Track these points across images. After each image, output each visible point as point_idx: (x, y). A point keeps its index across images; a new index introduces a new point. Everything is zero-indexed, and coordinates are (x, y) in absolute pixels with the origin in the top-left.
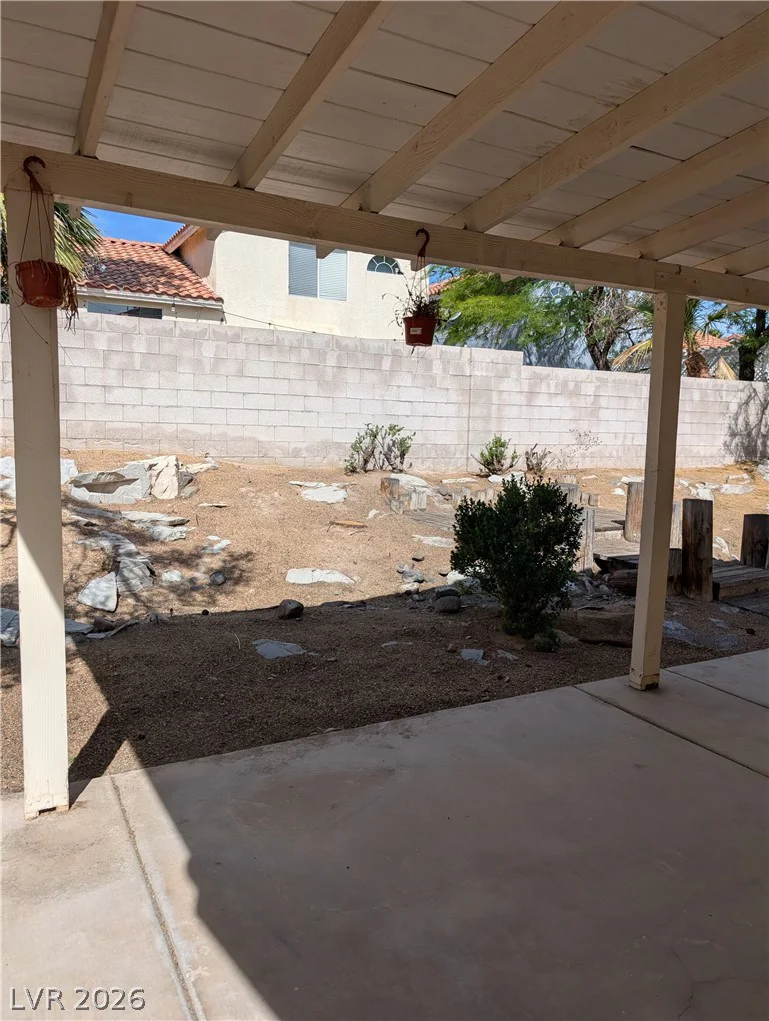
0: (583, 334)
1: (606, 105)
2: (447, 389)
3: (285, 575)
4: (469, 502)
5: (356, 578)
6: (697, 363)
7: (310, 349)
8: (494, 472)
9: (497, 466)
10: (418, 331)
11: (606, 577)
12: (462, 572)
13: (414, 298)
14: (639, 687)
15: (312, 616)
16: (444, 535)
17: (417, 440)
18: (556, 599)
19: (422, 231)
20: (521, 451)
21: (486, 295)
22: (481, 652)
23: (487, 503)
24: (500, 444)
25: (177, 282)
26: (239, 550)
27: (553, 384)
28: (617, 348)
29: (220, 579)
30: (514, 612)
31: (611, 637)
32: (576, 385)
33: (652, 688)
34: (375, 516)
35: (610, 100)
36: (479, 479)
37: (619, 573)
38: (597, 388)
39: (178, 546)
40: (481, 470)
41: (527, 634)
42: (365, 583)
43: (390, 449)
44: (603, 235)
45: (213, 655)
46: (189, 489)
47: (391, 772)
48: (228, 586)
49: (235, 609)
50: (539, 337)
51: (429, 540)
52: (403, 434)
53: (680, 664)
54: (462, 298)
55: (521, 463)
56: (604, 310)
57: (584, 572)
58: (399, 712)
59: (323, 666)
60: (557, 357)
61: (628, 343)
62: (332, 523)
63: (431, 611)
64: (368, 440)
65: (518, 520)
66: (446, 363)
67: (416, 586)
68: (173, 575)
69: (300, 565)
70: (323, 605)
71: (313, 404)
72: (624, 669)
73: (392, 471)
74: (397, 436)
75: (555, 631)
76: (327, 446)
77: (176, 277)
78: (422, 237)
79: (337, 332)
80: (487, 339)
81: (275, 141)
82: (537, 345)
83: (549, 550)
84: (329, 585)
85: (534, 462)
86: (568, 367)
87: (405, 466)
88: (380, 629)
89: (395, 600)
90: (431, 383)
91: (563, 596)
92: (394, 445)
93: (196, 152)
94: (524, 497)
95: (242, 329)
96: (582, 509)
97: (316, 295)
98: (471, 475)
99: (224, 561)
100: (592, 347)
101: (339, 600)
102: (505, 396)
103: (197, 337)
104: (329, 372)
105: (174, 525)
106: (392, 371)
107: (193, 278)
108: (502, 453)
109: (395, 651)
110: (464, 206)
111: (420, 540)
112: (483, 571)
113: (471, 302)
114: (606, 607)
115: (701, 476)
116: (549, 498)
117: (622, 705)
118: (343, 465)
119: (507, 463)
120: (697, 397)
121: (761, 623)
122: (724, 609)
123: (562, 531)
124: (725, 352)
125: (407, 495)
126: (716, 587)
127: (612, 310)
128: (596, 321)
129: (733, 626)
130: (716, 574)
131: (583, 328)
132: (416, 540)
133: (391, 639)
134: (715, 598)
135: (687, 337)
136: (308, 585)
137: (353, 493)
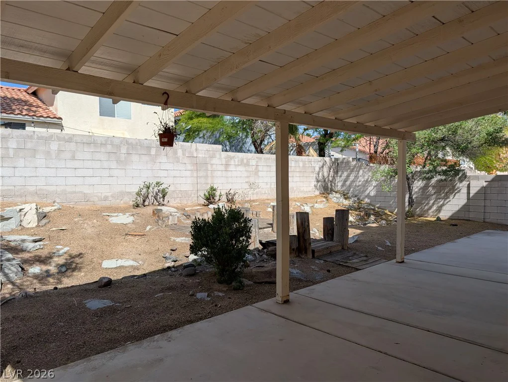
0: (250, 136)
1: (246, 43)
2: (185, 164)
3: (101, 264)
4: (198, 220)
5: (140, 262)
6: (300, 149)
7: (112, 144)
8: (211, 203)
9: (212, 200)
10: (166, 140)
11: (265, 250)
12: (196, 254)
13: (163, 124)
14: (280, 302)
15: (117, 284)
16: (186, 236)
17: (171, 189)
19: (165, 93)
20: (223, 193)
21: (203, 117)
22: (206, 294)
23: (207, 219)
24: (213, 189)
25: (34, 109)
26: (75, 252)
27: (236, 160)
28: (266, 143)
29: (64, 269)
30: (222, 272)
31: (268, 280)
32: (247, 161)
33: (286, 302)
34: (150, 229)
35: (247, 41)
36: (204, 207)
37: (271, 248)
38: (257, 162)
39: (38, 253)
40: (205, 203)
41: (228, 282)
42: (146, 264)
43: (157, 194)
44: (252, 96)
45: (61, 311)
46: (44, 221)
47: (161, 360)
48: (68, 273)
49: (73, 284)
50: (229, 138)
51: (178, 240)
52: (163, 186)
53: (299, 289)
54: (191, 118)
55: (224, 198)
56: (259, 125)
57: (255, 249)
58: (165, 329)
59: (123, 310)
60: (239, 147)
61: (270, 140)
62: (126, 234)
63: (181, 276)
64: (145, 190)
65: (222, 227)
66: (184, 151)
67: (173, 264)
68: (36, 269)
69: (109, 258)
70: (123, 278)
71: (115, 173)
72: (274, 295)
73: (159, 205)
74: (160, 187)
75: (242, 279)
76: (122, 194)
77: (34, 106)
78: (166, 96)
80: (205, 138)
81: (88, 50)
82: (229, 141)
83: (238, 241)
84: (126, 267)
85: (230, 197)
86: (245, 152)
87: (165, 202)
88: (154, 288)
89: (162, 272)
90: (177, 160)
91: (245, 261)
92: (159, 192)
93: (45, 52)
94: (224, 215)
95: (73, 135)
97: (114, 117)
98: (200, 205)
99: (66, 259)
100: (254, 142)
101: (132, 274)
102: (214, 166)
103: (48, 140)
104: (123, 156)
105: (35, 241)
106: (157, 155)
107: (44, 107)
108: (214, 194)
109: (162, 298)
110: (186, 82)
111: (174, 240)
112: (206, 253)
113: (195, 120)
114: (266, 265)
115: (305, 201)
116: (236, 215)
117: (273, 311)
118: (132, 203)
119: (217, 198)
120: (301, 164)
121: (333, 267)
122: (317, 261)
123: (243, 231)
124: (312, 144)
125: (166, 217)
126: (313, 252)
127: (262, 125)
128: (255, 130)
129: (322, 269)
130: (313, 245)
131: (249, 133)
132: (172, 240)
133: (160, 293)
134: (313, 257)
135: (295, 138)
136: (114, 268)
137: (137, 218)
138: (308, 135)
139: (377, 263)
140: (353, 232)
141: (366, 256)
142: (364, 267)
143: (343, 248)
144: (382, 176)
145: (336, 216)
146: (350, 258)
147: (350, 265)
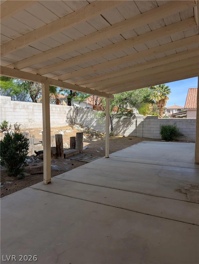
0: (29, 93)
1: (21, 34)
6: (58, 101)
9: (5, 129)
11: (38, 156)
14: (46, 184)
18: (23, 164)
20: (12, 124)
22: (1, 183)
24: (6, 122)
27: (20, 106)
28: (38, 97)
30: (11, 170)
31: (39, 172)
32: (27, 106)
33: (49, 183)
37: (41, 155)
38: (33, 107)
40: (1, 131)
41: (15, 175)
44: (26, 67)
50: (16, 93)
53: (56, 176)
55: (13, 128)
56: (34, 87)
57: (32, 156)
60: (22, 98)
61: (41, 96)
65: (10, 144)
72: (42, 180)
75: (23, 173)
82: (16, 95)
83: (21, 151)
85: (17, 127)
86: (26, 101)
91: (25, 163)
94: (11, 137)
96: (29, 139)
100: (32, 96)
102: (6, 109)
108: (7, 125)
114: (38, 164)
115: (61, 129)
116: (19, 137)
117: (42, 189)
119: (8, 128)
120: (58, 109)
121: (75, 162)
122: (67, 160)
123: (24, 146)
124: (64, 99)
126: (65, 155)
127: (36, 87)
128: (32, 90)
129: (69, 164)
130: (65, 152)
131: (29, 91)
134: (65, 158)
135: (55, 95)
138: (62, 94)
139: (96, 159)
140: (85, 144)
141: (91, 156)
142: (90, 161)
143: (80, 152)
144: (99, 116)
145: (77, 136)
146: (84, 157)
147: (83, 161)
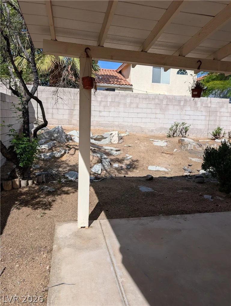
2: (202, 111)
3: (147, 167)
4: (209, 148)
5: (169, 170)
7: (158, 99)
8: (217, 138)
9: (218, 136)
10: (196, 93)
12: (205, 170)
13: (195, 83)
15: (156, 180)
16: (199, 158)
17: (191, 127)
19: (199, 61)
20: (227, 132)
21: (217, 80)
22: (211, 197)
23: (215, 148)
24: (219, 129)
25: (119, 80)
26: (135, 159)
29: (129, 167)
30: (223, 185)
34: (176, 151)
36: (212, 140)
39: (118, 157)
40: (212, 138)
41: (226, 192)
42: (172, 172)
43: (182, 130)
45: (127, 189)
46: (121, 141)
47: (180, 230)
48: (131, 169)
49: (133, 176)
51: (194, 160)
52: (186, 125)
54: (208, 82)
55: (227, 136)
58: (183, 212)
59: (159, 196)
62: (162, 153)
63: (194, 182)
64: (175, 127)
65: (226, 155)
66: (202, 103)
67: (189, 174)
68: (116, 165)
69: (152, 165)
70: (159, 177)
71: (159, 116)
73: (182, 137)
74: (184, 126)
76: (162, 129)
77: (119, 79)
78: (199, 63)
79: (166, 94)
80: (216, 95)
81: (155, 37)
84: (161, 171)
87: (186, 136)
88: (177, 186)
89: (182, 177)
90: (197, 109)
92: (183, 129)
93: (131, 42)
94: (229, 147)
95: (138, 94)
97: (160, 83)
98: (209, 139)
99: (130, 162)
101: (164, 176)
102: (222, 113)
103: (125, 97)
104: (164, 106)
105: (117, 151)
106: (184, 105)
107: (124, 79)
108: (220, 132)
109: (182, 193)
110: (214, 52)
111: (191, 159)
112: (212, 170)
113: (211, 83)
118: (166, 135)
119: (221, 135)
125: (187, 145)
132: (189, 159)
133: (181, 190)
136: (154, 171)
137: (169, 144)
